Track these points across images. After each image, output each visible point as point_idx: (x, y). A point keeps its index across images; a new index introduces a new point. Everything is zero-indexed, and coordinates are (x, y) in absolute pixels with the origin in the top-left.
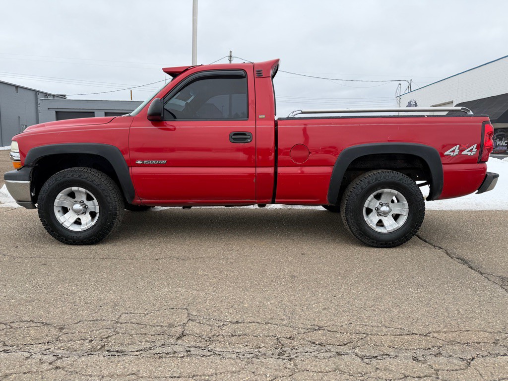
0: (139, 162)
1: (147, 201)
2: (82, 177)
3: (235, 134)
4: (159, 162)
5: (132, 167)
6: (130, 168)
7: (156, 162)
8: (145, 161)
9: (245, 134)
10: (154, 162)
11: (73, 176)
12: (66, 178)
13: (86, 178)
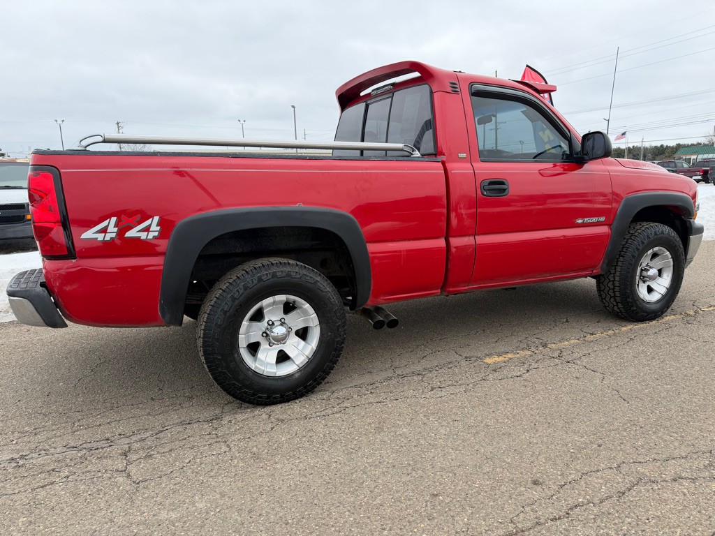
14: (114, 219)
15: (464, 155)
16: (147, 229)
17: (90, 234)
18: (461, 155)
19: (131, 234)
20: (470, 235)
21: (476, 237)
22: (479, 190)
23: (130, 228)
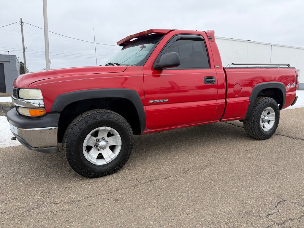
0: (151, 102)
1: (151, 130)
2: (110, 117)
3: (207, 78)
4: (164, 100)
5: (145, 106)
6: (144, 107)
7: (162, 101)
8: (155, 101)
9: (212, 78)
10: (161, 101)
11: (102, 117)
12: (96, 120)
13: (113, 118)
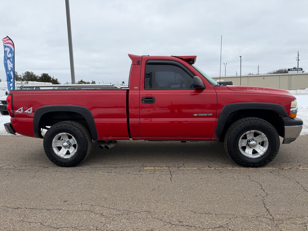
14: (22, 107)
15: (137, 88)
16: (29, 110)
17: (17, 111)
18: (135, 88)
19: (26, 111)
20: (137, 118)
21: (141, 119)
22: (141, 101)
23: (26, 110)
